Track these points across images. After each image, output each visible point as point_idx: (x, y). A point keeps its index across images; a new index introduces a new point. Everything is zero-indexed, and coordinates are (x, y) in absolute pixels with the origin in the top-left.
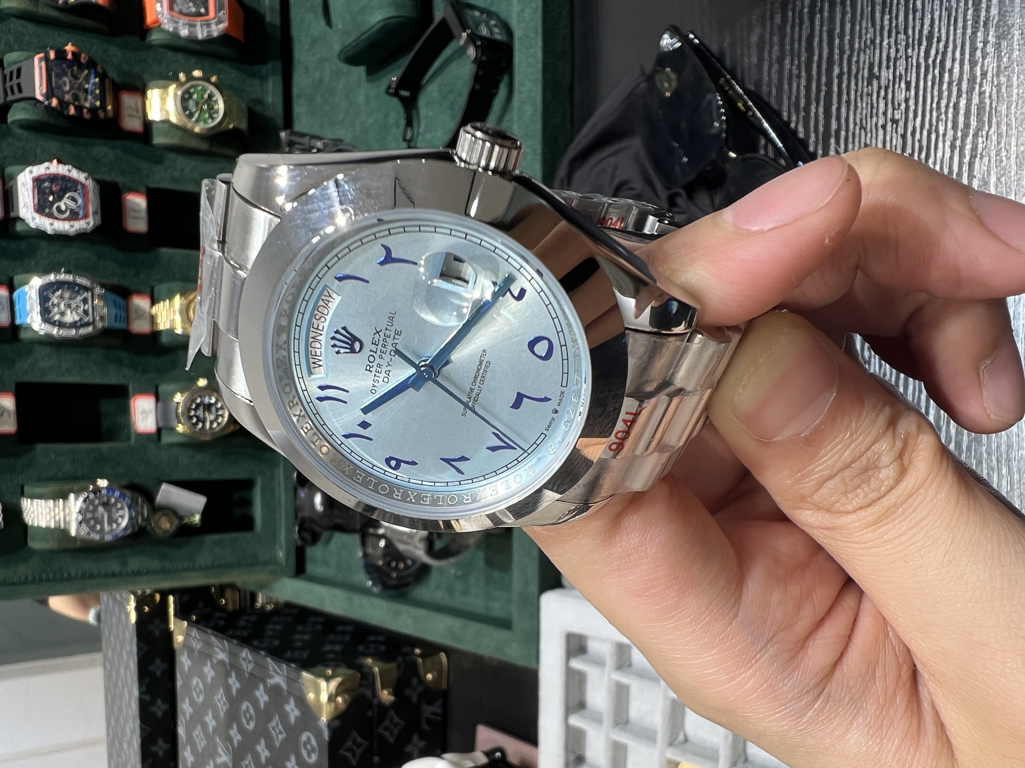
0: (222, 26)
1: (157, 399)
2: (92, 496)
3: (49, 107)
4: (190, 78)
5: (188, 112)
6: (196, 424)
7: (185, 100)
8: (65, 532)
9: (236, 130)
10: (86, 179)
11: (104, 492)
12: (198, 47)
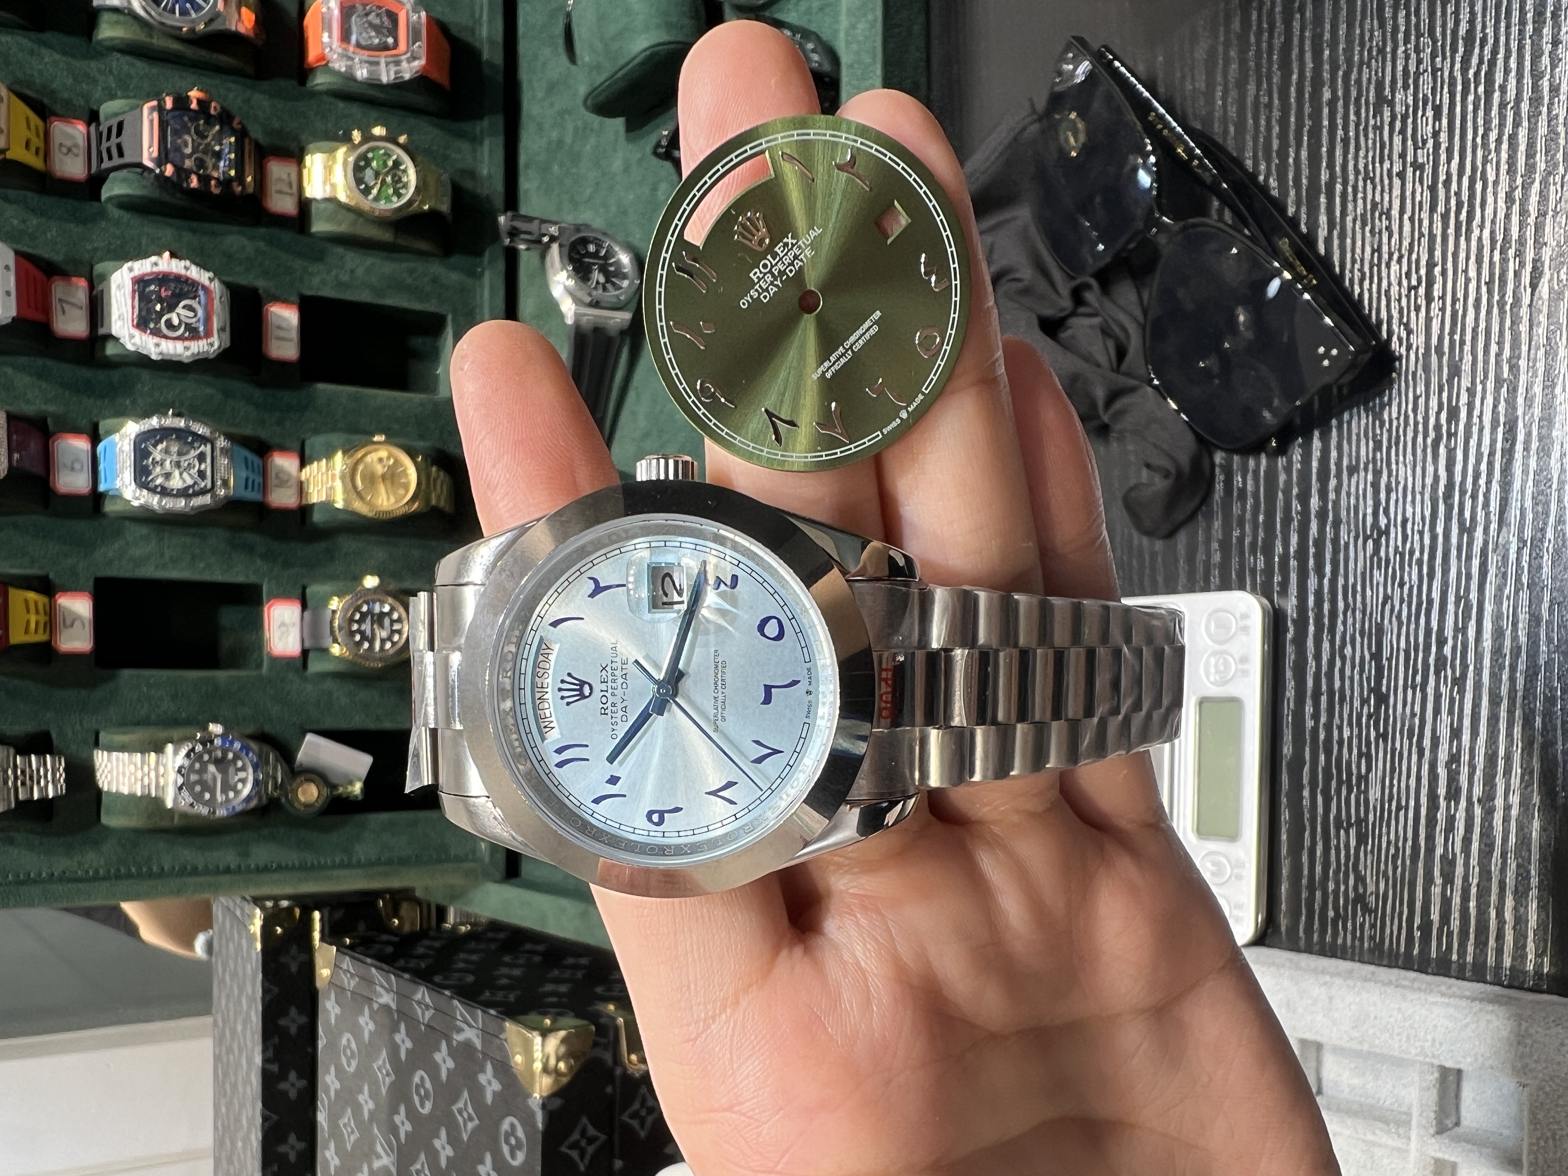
0: (418, 64)
1: (304, 606)
2: (199, 748)
3: (161, 177)
4: (367, 137)
5: (363, 187)
6: (359, 644)
7: (359, 169)
8: (158, 802)
9: (433, 214)
10: (211, 280)
11: (218, 742)
12: (381, 95)
